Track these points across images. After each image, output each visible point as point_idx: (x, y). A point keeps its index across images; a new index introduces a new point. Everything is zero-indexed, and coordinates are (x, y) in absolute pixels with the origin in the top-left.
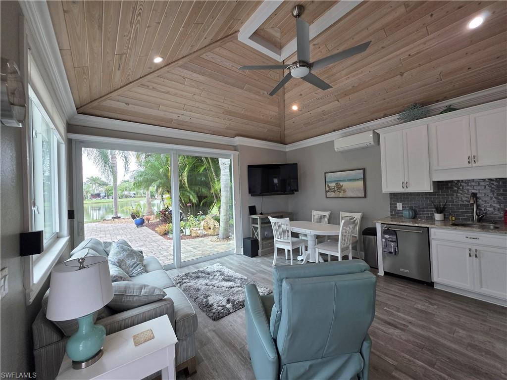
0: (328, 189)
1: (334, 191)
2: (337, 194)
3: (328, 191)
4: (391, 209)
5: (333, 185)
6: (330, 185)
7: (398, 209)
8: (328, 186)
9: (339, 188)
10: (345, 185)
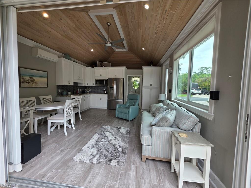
0: (22, 80)
1: (28, 83)
2: (31, 85)
3: (23, 82)
4: (57, 92)
5: (27, 78)
6: (24, 78)
7: (59, 92)
8: (23, 79)
9: (33, 81)
10: (37, 79)
